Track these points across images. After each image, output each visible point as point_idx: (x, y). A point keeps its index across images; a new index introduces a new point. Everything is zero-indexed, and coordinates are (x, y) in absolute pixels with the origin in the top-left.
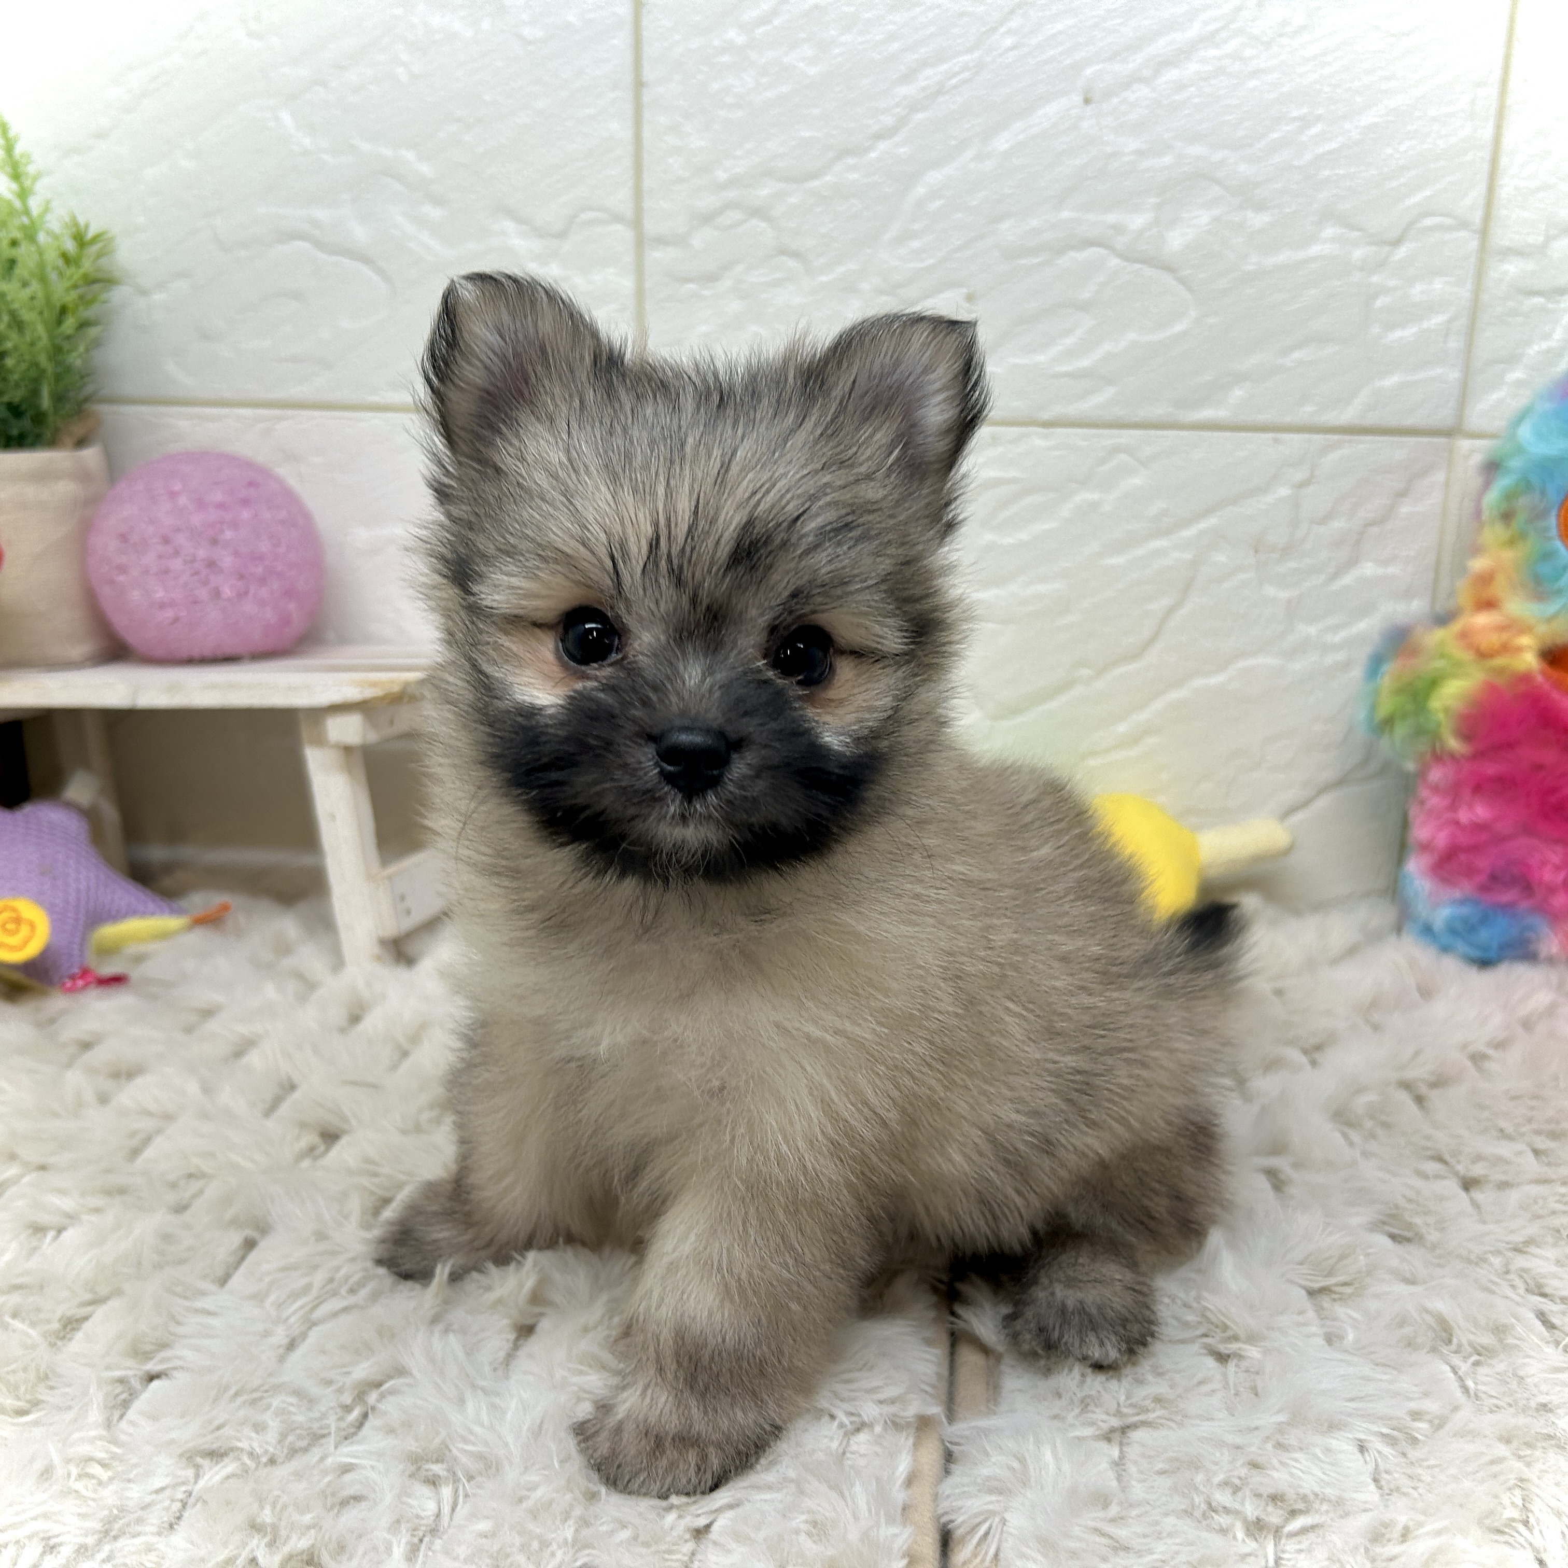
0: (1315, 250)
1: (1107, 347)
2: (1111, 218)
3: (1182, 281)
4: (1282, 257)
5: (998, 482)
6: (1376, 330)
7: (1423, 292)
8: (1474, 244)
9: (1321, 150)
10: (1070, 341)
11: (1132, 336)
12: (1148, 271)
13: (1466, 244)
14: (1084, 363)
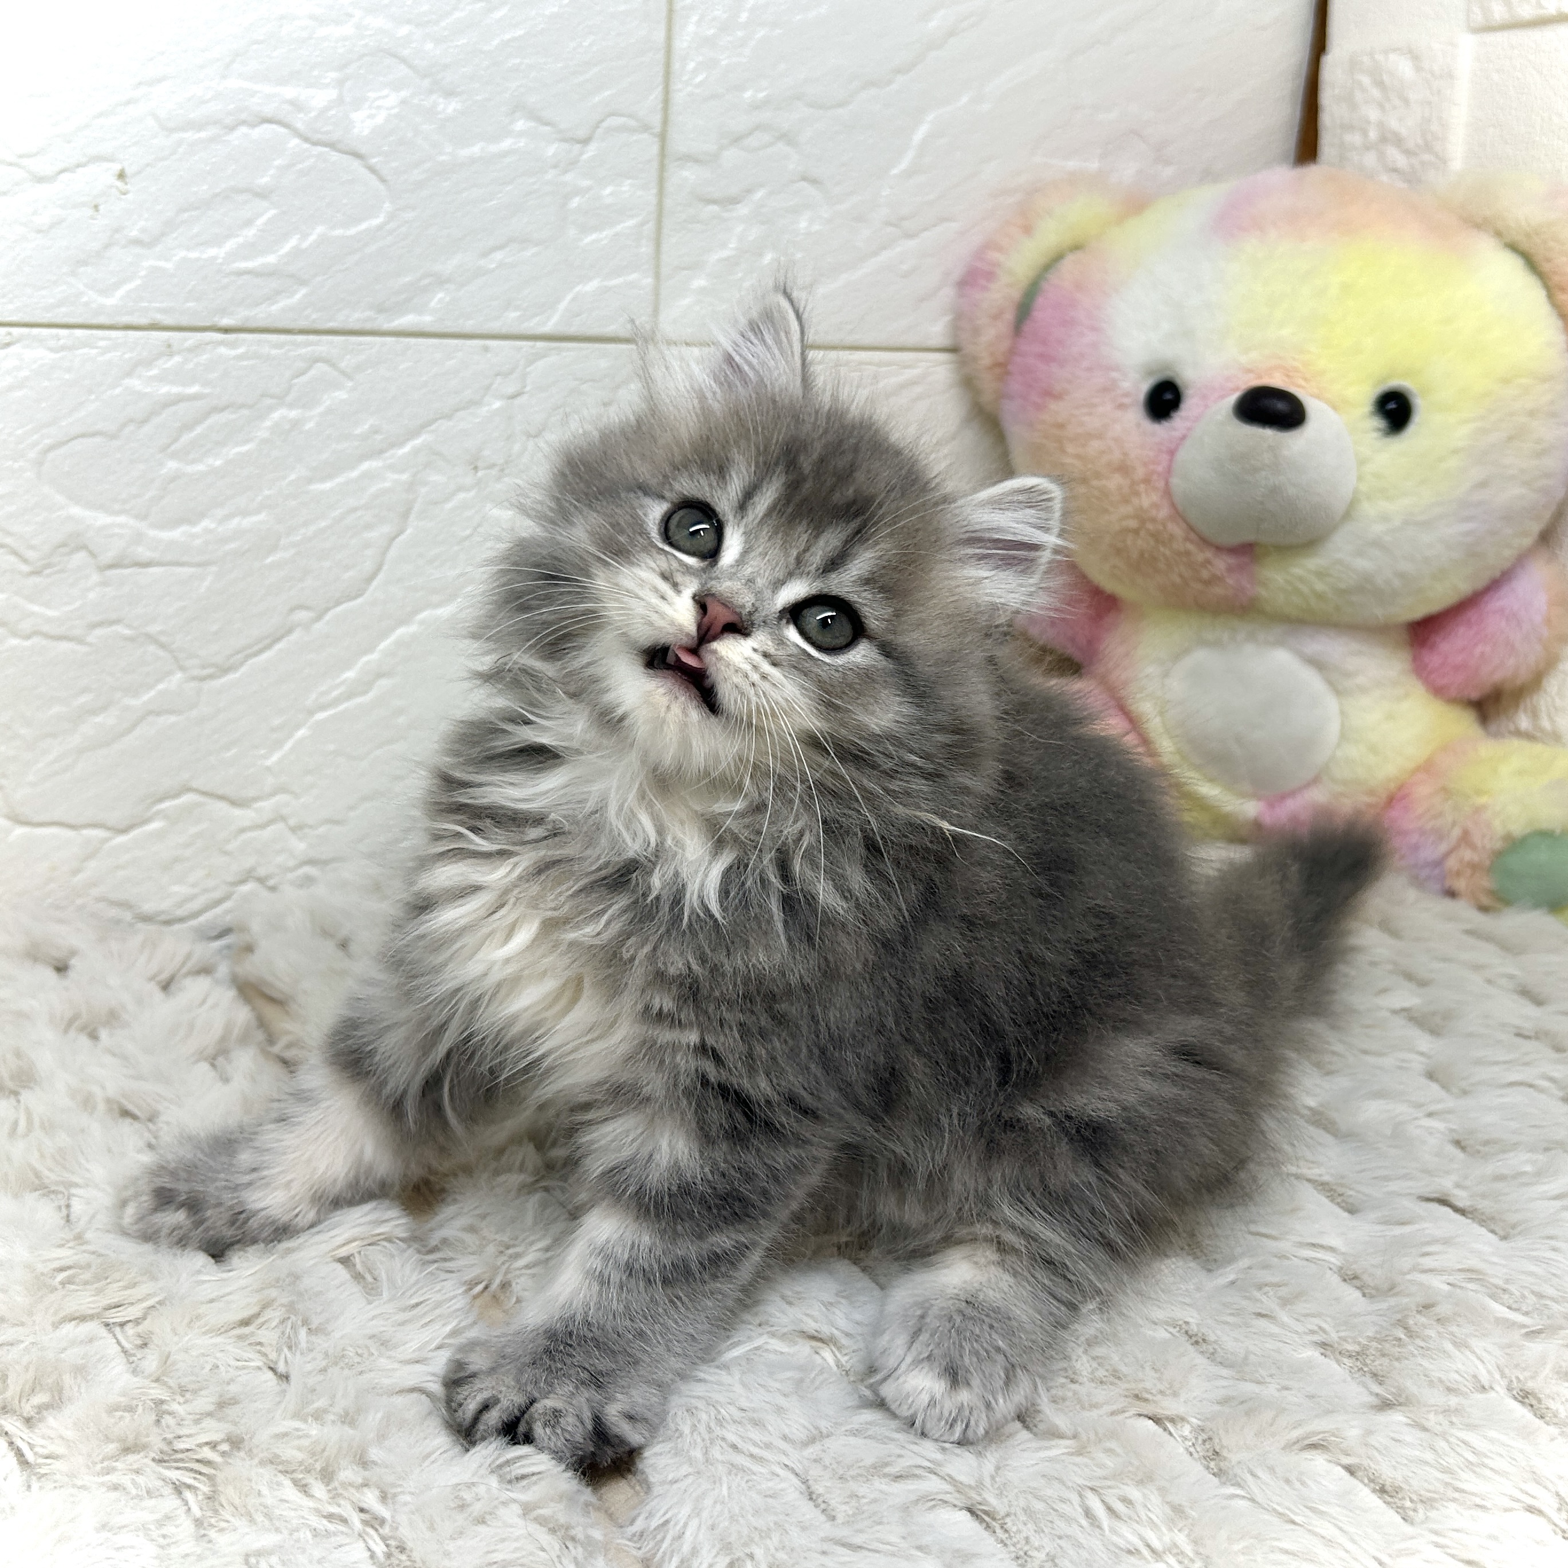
0: (506, 144)
1: (293, 242)
2: (289, 92)
3: (372, 170)
4: (476, 150)
5: (179, 399)
6: (572, 232)
7: (611, 194)
8: (655, 149)
9: (507, 37)
10: (251, 232)
11: (320, 229)
12: (334, 156)
13: (648, 147)
14: (271, 259)
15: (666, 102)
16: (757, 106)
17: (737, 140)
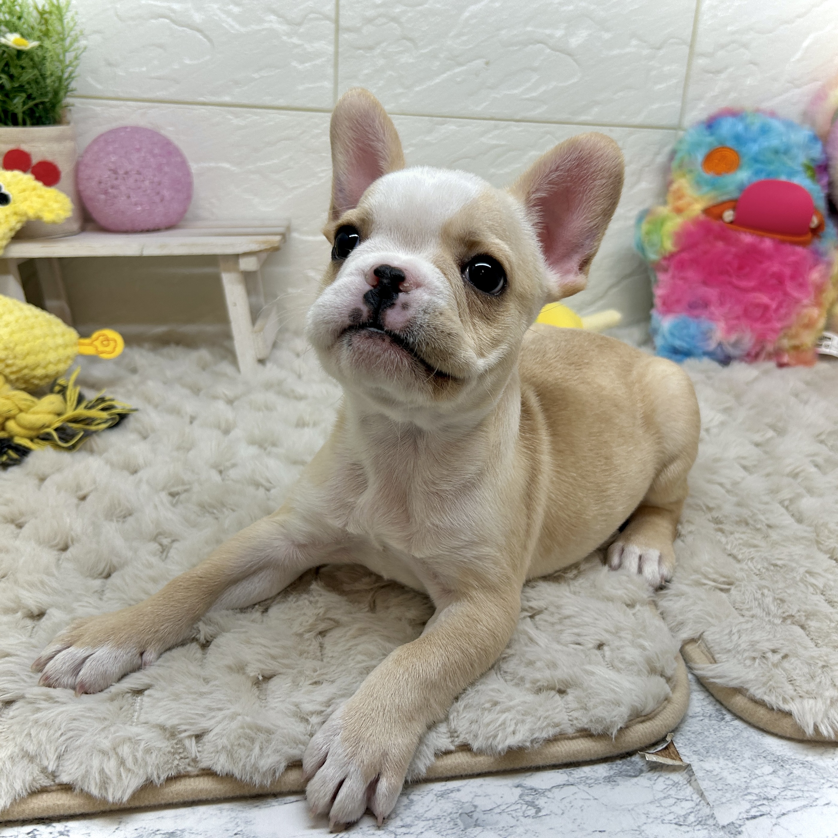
0: (628, 50)
1: (544, 88)
2: (548, 31)
3: (575, 60)
4: (616, 52)
5: (497, 146)
6: (650, 84)
7: (668, 70)
8: (688, 51)
9: (631, 8)
10: (529, 84)
11: (554, 83)
12: (561, 55)
13: (686, 49)
14: (534, 94)
15: (694, 33)
16: (733, 33)
17: (722, 47)
